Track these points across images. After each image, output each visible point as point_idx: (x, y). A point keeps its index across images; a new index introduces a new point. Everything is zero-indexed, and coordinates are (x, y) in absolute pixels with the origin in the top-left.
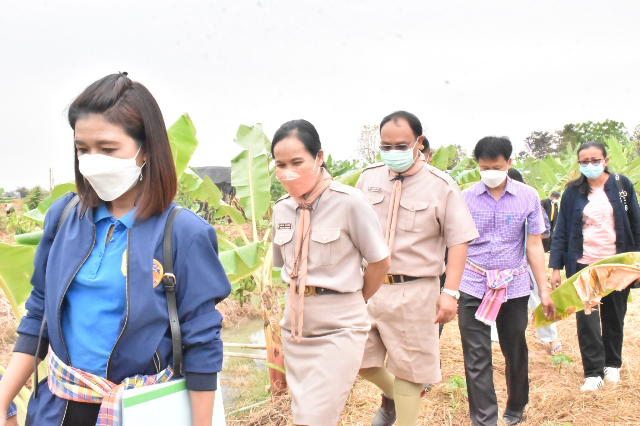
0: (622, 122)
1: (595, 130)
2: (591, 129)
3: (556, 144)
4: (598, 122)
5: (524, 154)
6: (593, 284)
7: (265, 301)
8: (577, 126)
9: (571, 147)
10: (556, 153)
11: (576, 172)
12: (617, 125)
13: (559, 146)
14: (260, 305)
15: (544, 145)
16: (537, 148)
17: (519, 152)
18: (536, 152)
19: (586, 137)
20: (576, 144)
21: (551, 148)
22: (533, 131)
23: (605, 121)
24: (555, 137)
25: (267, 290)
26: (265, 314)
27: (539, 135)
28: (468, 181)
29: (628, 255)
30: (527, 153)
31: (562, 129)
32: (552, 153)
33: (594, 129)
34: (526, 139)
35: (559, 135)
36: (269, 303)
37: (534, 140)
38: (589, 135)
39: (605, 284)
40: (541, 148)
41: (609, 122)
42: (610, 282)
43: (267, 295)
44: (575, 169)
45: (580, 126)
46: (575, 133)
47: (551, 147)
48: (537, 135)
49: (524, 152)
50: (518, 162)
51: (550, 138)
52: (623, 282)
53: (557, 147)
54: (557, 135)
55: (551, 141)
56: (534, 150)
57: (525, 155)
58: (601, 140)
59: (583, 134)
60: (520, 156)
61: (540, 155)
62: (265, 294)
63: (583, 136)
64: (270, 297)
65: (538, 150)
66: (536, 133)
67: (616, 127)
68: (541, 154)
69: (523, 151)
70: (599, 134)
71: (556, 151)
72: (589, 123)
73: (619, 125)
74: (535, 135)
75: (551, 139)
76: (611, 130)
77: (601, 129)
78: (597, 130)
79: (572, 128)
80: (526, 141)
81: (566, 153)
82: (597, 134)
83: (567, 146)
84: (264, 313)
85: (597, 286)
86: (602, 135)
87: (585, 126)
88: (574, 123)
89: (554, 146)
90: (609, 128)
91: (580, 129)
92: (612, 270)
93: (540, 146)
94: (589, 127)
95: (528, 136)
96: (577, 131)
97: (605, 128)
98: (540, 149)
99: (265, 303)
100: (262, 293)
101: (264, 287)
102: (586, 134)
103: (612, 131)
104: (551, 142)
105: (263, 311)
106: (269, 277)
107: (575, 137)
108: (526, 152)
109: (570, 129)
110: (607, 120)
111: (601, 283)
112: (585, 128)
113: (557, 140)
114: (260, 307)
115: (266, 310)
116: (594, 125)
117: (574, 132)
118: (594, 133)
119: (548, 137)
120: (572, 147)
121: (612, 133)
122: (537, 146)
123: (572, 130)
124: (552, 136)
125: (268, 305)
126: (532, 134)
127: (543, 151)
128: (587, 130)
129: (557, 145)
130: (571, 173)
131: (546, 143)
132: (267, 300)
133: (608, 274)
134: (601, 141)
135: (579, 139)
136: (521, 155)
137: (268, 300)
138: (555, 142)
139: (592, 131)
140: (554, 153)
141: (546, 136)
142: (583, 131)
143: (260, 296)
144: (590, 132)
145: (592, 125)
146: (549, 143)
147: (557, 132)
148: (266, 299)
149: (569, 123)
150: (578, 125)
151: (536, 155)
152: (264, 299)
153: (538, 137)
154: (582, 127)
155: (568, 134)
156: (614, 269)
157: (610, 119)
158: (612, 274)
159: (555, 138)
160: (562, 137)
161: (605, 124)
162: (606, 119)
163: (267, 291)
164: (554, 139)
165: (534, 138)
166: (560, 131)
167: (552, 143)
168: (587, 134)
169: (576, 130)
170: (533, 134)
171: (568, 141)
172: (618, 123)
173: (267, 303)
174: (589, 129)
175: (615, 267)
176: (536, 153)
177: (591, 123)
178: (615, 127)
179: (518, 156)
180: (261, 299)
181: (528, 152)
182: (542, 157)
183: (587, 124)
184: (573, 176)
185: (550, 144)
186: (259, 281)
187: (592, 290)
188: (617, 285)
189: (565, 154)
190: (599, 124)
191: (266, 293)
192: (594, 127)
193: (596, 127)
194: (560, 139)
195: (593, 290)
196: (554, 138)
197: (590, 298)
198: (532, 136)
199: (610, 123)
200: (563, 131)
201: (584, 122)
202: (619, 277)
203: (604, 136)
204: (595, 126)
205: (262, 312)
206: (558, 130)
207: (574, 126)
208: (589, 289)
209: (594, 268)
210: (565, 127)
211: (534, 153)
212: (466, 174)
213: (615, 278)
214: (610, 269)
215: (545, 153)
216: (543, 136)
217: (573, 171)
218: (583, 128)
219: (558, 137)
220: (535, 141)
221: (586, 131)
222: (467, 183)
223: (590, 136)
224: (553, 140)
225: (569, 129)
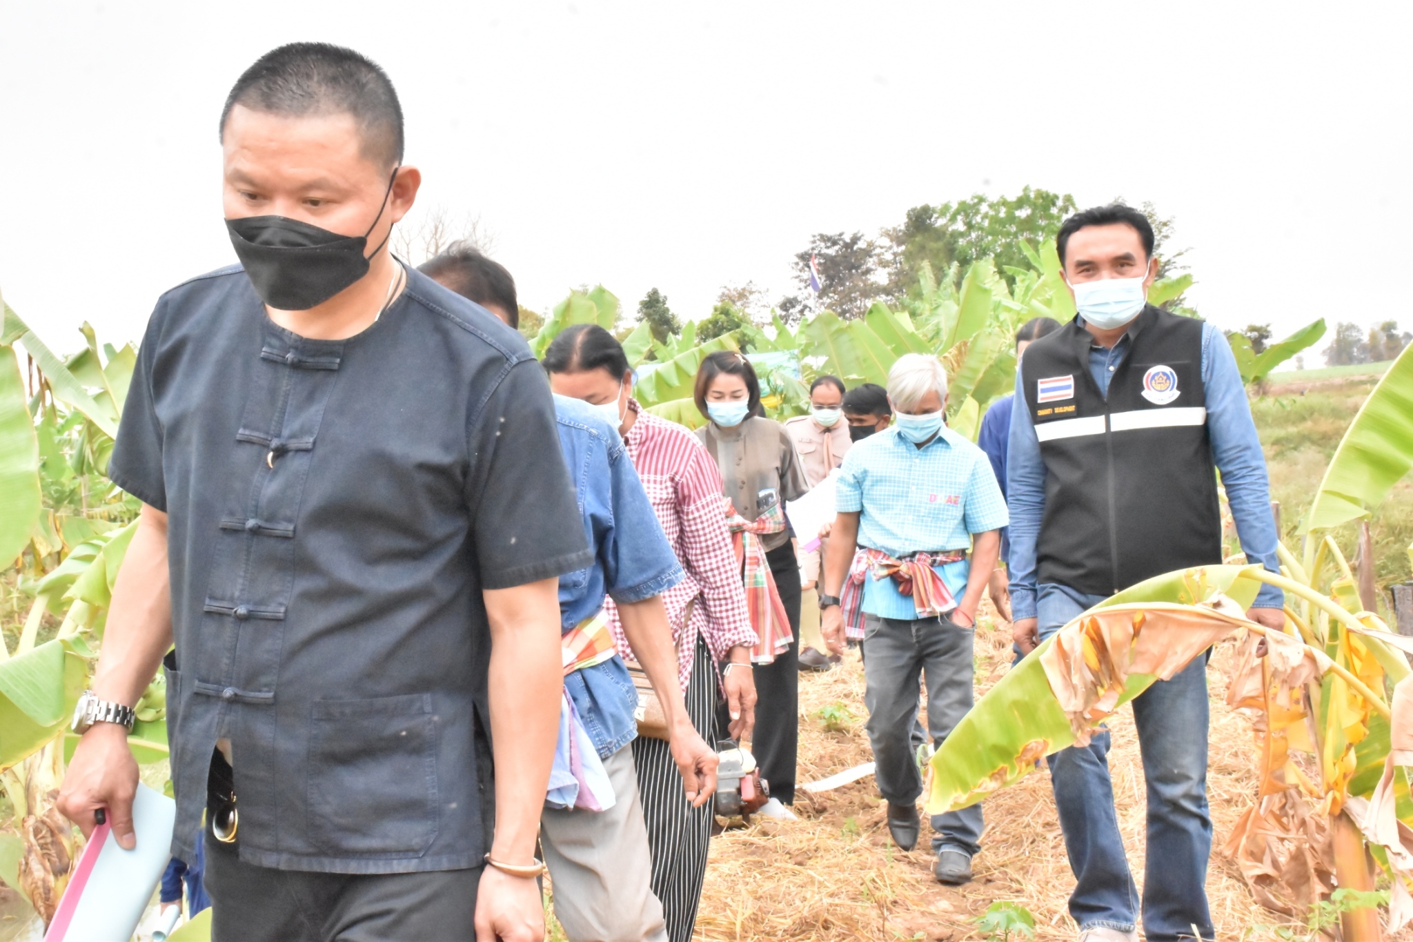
0: (1067, 193)
1: (995, 220)
2: (983, 218)
3: (887, 270)
4: (1002, 197)
5: (793, 306)
6: (1093, 661)
7: (42, 847)
8: (943, 213)
9: (932, 276)
10: (890, 298)
11: (960, 352)
12: (1054, 204)
13: (897, 274)
14: (27, 864)
15: (851, 275)
16: (831, 286)
17: (781, 300)
18: (828, 297)
19: (970, 243)
20: (946, 268)
21: (872, 285)
22: (816, 234)
23: (1020, 194)
24: (882, 248)
25: (48, 807)
26: (48, 890)
27: (835, 243)
28: (656, 400)
29: (1188, 577)
30: (803, 303)
31: (900, 222)
32: (878, 298)
33: (992, 217)
34: (797, 260)
35: (892, 241)
36: (61, 852)
37: (822, 261)
38: (980, 239)
39: (1127, 661)
40: (843, 285)
41: (1032, 195)
42: (1141, 653)
43: (52, 825)
44: (958, 344)
45: (952, 210)
46: (939, 234)
47: (872, 278)
48: (829, 244)
49: (795, 299)
50: (781, 333)
51: (867, 253)
52: (1176, 653)
53: (890, 280)
54: (886, 242)
55: (871, 260)
56: (823, 293)
57: (799, 308)
58: (1015, 249)
59: (962, 235)
60: (784, 313)
61: (841, 305)
62: (43, 822)
63: (962, 242)
64: (61, 830)
65: (834, 292)
66: (823, 238)
67: (1054, 211)
68: (846, 303)
69: (791, 296)
70: (1008, 234)
71: (887, 291)
72: (976, 200)
73: (1060, 203)
74: (823, 245)
75: (871, 256)
76: (1041, 218)
77: (1011, 219)
78: (1002, 223)
79: (930, 218)
80: (797, 264)
81: (919, 296)
82: (1001, 233)
83: (920, 273)
84: (41, 890)
85: (1103, 667)
86: (1016, 235)
87: (967, 210)
88: (935, 203)
89: (881, 277)
90: (1033, 214)
91: (953, 219)
92: (1144, 621)
93: (840, 279)
94: (977, 212)
95: (802, 250)
96: (946, 226)
97: (1023, 213)
98: (840, 288)
99: (43, 855)
100: (31, 822)
101: (38, 798)
102: (970, 235)
103: (1043, 223)
104: (871, 263)
105: (40, 883)
106: (54, 763)
107: (940, 244)
108: (799, 299)
109: (923, 222)
110: (1026, 189)
111: (1114, 656)
112: (967, 215)
113: (888, 256)
114: (26, 871)
115: (51, 878)
116: (991, 206)
117: (936, 230)
118: (993, 233)
119: (860, 249)
120: (935, 275)
121: (1043, 229)
122: (830, 278)
123: (931, 225)
124: (871, 245)
125: (55, 859)
126: (814, 242)
127: (851, 293)
128: (974, 222)
129: (890, 274)
130: (946, 354)
131: (857, 268)
132: (53, 843)
133: (1131, 631)
134: (1014, 253)
135: (951, 252)
136: (787, 310)
137: (56, 843)
138: (884, 264)
139: (986, 223)
140: (883, 297)
141: (855, 248)
142: (960, 226)
143: (25, 833)
144: (981, 229)
145: (984, 208)
146: (864, 267)
147: (887, 234)
148: (49, 840)
149: (919, 205)
150: (946, 208)
151: (830, 306)
152: (42, 841)
153: (832, 251)
154: (957, 213)
155: (918, 239)
156: (1148, 617)
157: (1034, 187)
158: (1143, 632)
159: (883, 250)
160: (903, 248)
161: (1020, 203)
162: (1023, 187)
163: (51, 810)
164: (878, 255)
165: (820, 254)
166: (894, 229)
167: (873, 267)
168: (974, 235)
169: (940, 222)
170: (818, 243)
171: (923, 259)
172: (1056, 197)
173: (53, 852)
174: (978, 218)
175: (1150, 611)
176: (829, 301)
177: (981, 200)
178: (1049, 209)
179: (779, 312)
180: (29, 841)
181: (807, 299)
182: (849, 311)
183: (971, 203)
184: (955, 365)
185: (868, 271)
186: (17, 780)
187: (1090, 677)
188: (1158, 662)
189: (915, 300)
190: (1004, 203)
191: (48, 820)
192: (992, 213)
193: (998, 212)
194: (895, 254)
195: (1093, 679)
196: (878, 251)
197: (1087, 703)
198: (813, 249)
199: (1036, 198)
200: (903, 227)
201: (963, 199)
202: (1164, 638)
203: (1020, 238)
204: (995, 210)
205: (37, 887)
206: (890, 228)
207: (934, 211)
208: (1082, 677)
209: (1092, 615)
210: (909, 215)
211: (826, 300)
212: (650, 377)
213: (1152, 643)
214: (1138, 618)
215: (856, 299)
216: (847, 246)
217: (954, 351)
218: (959, 217)
219: (891, 248)
220: (825, 263)
221: (970, 226)
222: (653, 404)
223: (982, 239)
224: (875, 259)
225: (920, 221)
